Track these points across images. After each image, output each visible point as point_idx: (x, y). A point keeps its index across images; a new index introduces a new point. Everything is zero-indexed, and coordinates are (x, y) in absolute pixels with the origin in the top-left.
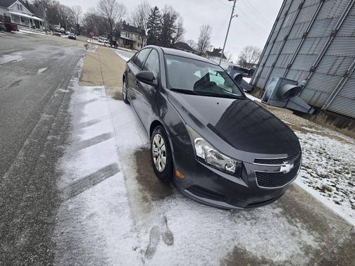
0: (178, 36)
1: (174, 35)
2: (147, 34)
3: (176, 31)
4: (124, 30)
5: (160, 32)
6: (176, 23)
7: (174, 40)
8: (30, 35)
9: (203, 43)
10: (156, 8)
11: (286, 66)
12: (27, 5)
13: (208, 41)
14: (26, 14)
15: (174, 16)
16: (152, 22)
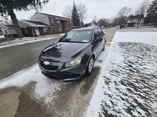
2: (145, 16)
4: (130, 19)
12: (95, 23)
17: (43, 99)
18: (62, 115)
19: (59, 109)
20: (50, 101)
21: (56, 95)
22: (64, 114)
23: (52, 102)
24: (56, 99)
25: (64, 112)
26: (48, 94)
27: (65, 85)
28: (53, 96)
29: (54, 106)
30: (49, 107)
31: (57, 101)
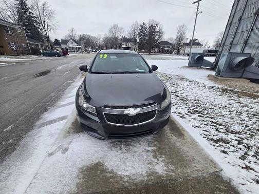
0: (159, 37)
1: (156, 38)
2: (138, 41)
3: (158, 34)
4: (124, 42)
5: (147, 38)
6: (157, 29)
7: (157, 40)
8: (74, 56)
9: (180, 38)
10: (144, 24)
11: (242, 42)
12: (75, 41)
13: (184, 36)
14: (75, 45)
15: (157, 25)
16: (141, 33)
17: (152, 173)
18: (195, 168)
19: (186, 166)
20: (165, 168)
21: (161, 157)
22: (195, 166)
23: (168, 167)
24: (166, 161)
25: (193, 165)
26: (150, 164)
27: (151, 139)
28: (158, 160)
29: (176, 168)
30: (173, 174)
31: (171, 162)
